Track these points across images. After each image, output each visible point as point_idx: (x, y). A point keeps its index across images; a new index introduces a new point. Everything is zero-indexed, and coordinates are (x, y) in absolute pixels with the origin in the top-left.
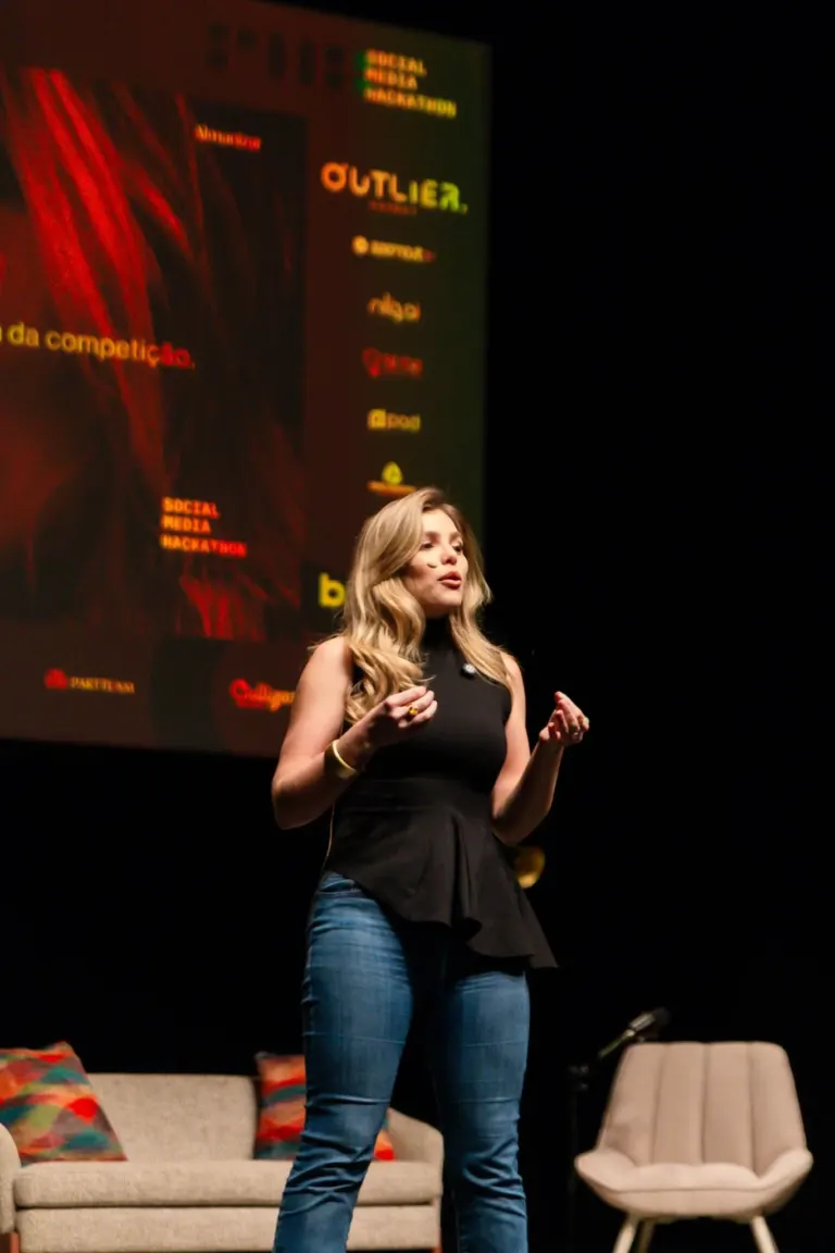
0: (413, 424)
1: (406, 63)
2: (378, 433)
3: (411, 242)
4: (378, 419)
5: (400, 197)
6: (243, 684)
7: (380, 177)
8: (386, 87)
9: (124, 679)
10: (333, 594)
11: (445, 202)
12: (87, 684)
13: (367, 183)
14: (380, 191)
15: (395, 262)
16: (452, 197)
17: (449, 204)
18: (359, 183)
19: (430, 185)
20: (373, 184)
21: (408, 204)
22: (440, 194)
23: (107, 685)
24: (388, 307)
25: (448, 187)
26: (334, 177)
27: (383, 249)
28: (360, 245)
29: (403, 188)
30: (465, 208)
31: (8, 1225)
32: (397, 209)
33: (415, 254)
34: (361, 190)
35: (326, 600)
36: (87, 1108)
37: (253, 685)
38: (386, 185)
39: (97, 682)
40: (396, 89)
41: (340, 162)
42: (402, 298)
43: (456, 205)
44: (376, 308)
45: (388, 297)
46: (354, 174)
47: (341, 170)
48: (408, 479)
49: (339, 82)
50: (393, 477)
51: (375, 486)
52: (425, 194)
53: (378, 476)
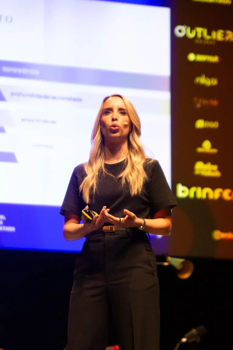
0: (215, 125)
2: (200, 129)
3: (213, 54)
4: (200, 124)
5: (208, 37)
7: (200, 30)
10: (183, 191)
11: (227, 38)
13: (194, 33)
16: (230, 36)
17: (229, 39)
18: (191, 32)
19: (221, 32)
20: (197, 33)
21: (211, 40)
22: (225, 35)
24: (203, 80)
25: (228, 32)
26: (180, 31)
27: (201, 58)
28: (192, 57)
29: (209, 33)
32: (207, 42)
33: (214, 59)
34: (191, 35)
35: (180, 195)
38: (202, 33)
41: (183, 25)
42: (209, 77)
43: (232, 38)
44: (199, 81)
45: (204, 76)
46: (189, 29)
47: (183, 28)
48: (213, 147)
50: (207, 146)
51: (200, 150)
52: (218, 35)
53: (200, 146)
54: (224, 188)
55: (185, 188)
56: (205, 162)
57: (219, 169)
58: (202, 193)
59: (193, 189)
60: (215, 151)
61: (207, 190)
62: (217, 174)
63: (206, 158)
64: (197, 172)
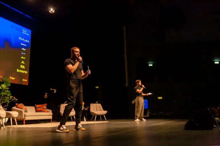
0: (25, 58)
2: (22, 59)
3: (25, 44)
4: (22, 58)
6: (11, 77)
7: (23, 39)
16: (28, 41)
19: (27, 40)
22: (27, 41)
24: (23, 49)
26: (20, 38)
27: (23, 45)
28: (21, 44)
29: (25, 40)
31: (24, 117)
33: (25, 45)
35: (17, 71)
36: (26, 108)
40: (25, 32)
42: (24, 49)
48: (24, 62)
49: (21, 31)
50: (23, 62)
51: (22, 63)
52: (26, 41)
53: (22, 62)
54: (25, 71)
55: (18, 70)
56: (22, 65)
57: (25, 67)
58: (21, 71)
59: (20, 70)
60: (24, 63)
61: (22, 71)
62: (24, 68)
63: (23, 64)
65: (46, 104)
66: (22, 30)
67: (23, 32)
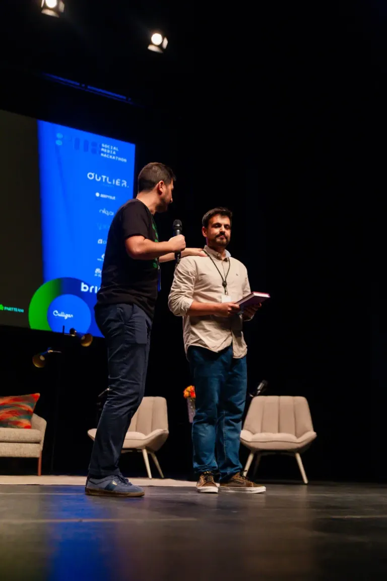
1: (113, 147)
2: (100, 245)
3: (112, 195)
4: (100, 241)
5: (110, 183)
6: (57, 312)
7: (104, 177)
8: (107, 153)
9: (21, 308)
10: (85, 288)
12: (10, 309)
13: (100, 178)
14: (104, 180)
15: (107, 199)
16: (125, 183)
17: (124, 185)
18: (98, 178)
19: (118, 180)
20: (102, 178)
21: (112, 184)
22: (121, 183)
23: (16, 310)
24: (104, 211)
25: (123, 181)
26: (91, 176)
27: (104, 196)
28: (97, 195)
29: (111, 180)
30: (128, 187)
32: (109, 186)
33: (113, 198)
34: (98, 180)
35: (83, 290)
37: (60, 312)
38: (106, 179)
39: (12, 308)
40: (110, 154)
41: (93, 173)
42: (109, 209)
43: (126, 186)
44: (101, 212)
45: (105, 209)
46: (96, 176)
47: (93, 174)
49: (94, 151)
51: (98, 259)
53: (100, 257)
55: (87, 286)
59: (92, 287)
64: (96, 275)
65: (39, 394)
66: (101, 147)
67: (102, 155)
